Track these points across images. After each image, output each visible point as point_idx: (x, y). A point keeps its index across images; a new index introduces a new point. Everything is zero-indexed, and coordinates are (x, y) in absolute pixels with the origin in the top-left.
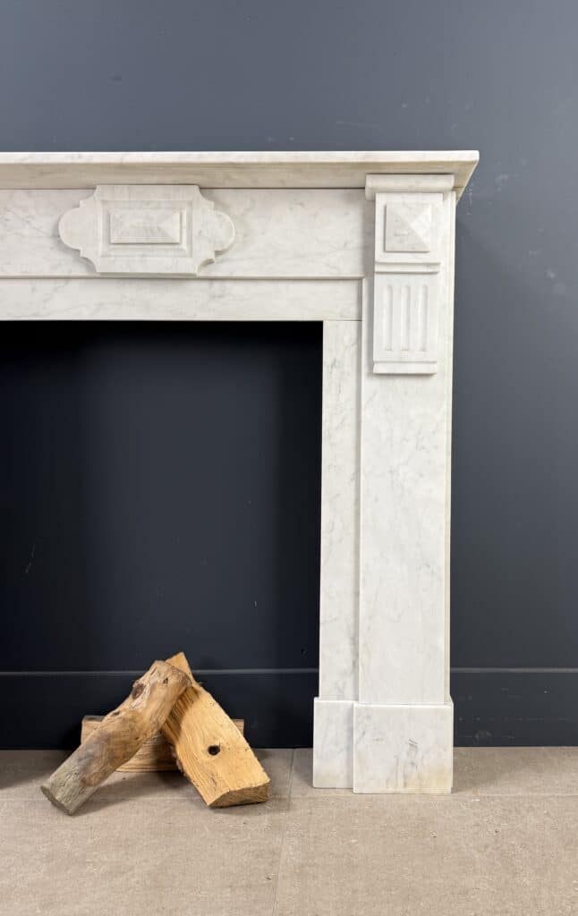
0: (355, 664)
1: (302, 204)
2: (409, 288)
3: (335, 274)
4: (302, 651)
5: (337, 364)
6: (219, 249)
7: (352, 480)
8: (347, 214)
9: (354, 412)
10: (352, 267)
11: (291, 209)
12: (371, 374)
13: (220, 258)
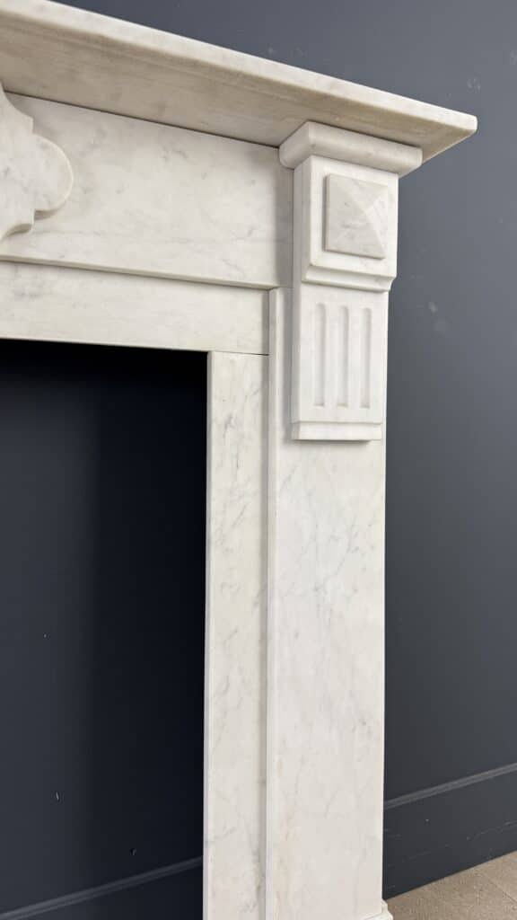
0: (261, 890)
1: (180, 152)
2: (346, 311)
3: (235, 277)
4: (131, 851)
5: (232, 421)
6: (45, 207)
7: (255, 604)
8: (253, 182)
9: (258, 497)
10: (260, 269)
11: (166, 158)
12: (292, 440)
13: (41, 224)
